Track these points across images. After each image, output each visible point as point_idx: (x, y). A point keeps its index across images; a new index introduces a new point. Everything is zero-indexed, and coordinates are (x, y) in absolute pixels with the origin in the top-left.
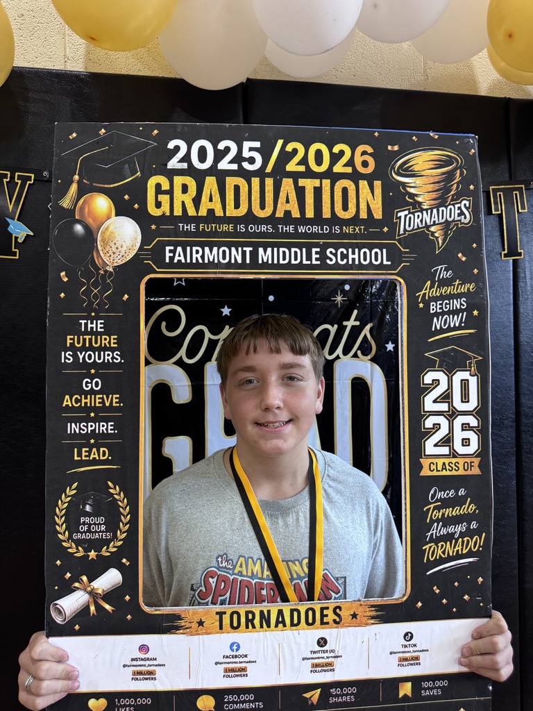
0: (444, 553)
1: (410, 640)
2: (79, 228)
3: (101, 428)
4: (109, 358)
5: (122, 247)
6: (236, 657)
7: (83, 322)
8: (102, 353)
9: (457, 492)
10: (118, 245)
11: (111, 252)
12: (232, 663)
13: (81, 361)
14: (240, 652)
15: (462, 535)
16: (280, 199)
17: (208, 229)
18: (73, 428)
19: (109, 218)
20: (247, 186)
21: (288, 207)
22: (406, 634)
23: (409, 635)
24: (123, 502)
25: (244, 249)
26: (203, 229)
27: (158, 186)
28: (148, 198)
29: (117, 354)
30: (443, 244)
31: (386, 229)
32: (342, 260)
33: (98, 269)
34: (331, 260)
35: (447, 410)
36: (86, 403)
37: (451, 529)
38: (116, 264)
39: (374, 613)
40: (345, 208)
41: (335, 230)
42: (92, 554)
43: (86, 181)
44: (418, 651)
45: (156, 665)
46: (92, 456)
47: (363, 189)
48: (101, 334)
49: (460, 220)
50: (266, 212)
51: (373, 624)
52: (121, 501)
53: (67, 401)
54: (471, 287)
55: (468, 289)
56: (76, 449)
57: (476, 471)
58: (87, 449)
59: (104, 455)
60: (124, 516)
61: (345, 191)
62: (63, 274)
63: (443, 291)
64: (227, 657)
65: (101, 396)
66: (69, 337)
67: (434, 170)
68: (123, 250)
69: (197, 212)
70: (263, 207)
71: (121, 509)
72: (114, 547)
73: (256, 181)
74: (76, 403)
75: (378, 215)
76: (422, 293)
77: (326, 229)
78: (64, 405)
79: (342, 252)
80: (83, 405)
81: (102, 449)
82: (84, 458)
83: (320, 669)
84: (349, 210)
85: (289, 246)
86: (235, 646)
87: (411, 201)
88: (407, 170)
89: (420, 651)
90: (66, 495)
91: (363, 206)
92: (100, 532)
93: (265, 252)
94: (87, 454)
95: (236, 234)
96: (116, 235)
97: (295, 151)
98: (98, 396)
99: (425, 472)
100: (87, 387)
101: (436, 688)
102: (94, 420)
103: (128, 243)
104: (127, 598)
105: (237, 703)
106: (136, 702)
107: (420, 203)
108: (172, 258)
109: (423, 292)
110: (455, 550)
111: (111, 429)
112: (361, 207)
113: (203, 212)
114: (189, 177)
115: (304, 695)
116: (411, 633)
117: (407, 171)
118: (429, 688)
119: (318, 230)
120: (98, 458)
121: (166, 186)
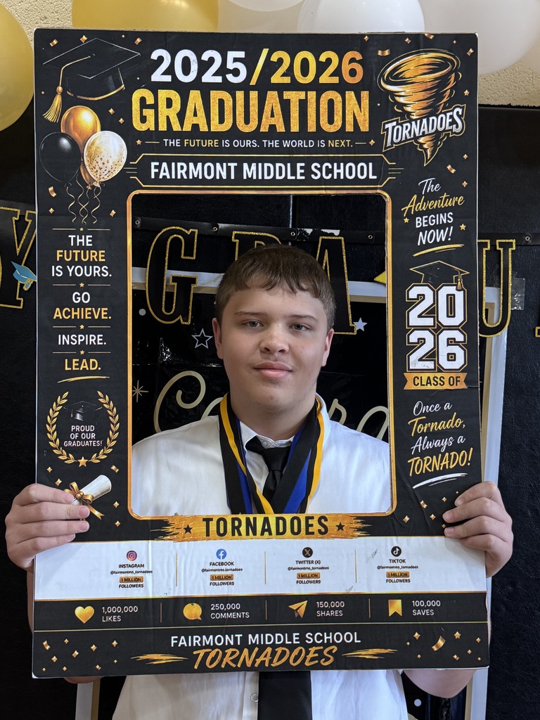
0: (430, 467)
1: (398, 555)
2: (65, 142)
3: (91, 340)
4: (98, 272)
5: (108, 162)
6: (222, 564)
7: (72, 237)
8: (91, 267)
9: (442, 406)
10: (105, 160)
11: (97, 168)
12: (219, 570)
13: (71, 275)
14: (226, 560)
15: (449, 449)
16: (265, 113)
17: (192, 144)
18: (64, 339)
19: (94, 132)
20: (231, 100)
21: (273, 121)
22: (394, 549)
23: (397, 550)
24: (112, 411)
25: (229, 164)
26: (188, 145)
27: (143, 100)
28: (133, 113)
29: (105, 269)
30: (432, 156)
31: (372, 142)
32: (327, 175)
33: (85, 184)
34: (316, 175)
35: (433, 325)
36: (76, 316)
37: (437, 443)
38: (102, 180)
39: (359, 525)
40: (331, 121)
41: (320, 144)
42: (83, 461)
43: (70, 94)
44: (407, 567)
45: (144, 572)
46: (82, 367)
47: (350, 99)
48: (90, 248)
49: (452, 130)
50: (251, 127)
51: (359, 536)
52: (110, 410)
53: (58, 314)
54: (459, 201)
55: (456, 202)
56: (66, 360)
57: (461, 385)
58: (78, 360)
59: (94, 366)
60: (113, 424)
61: (331, 103)
62: (51, 189)
63: (430, 205)
64: (214, 564)
65: (90, 309)
66: (58, 251)
67: (427, 76)
68: (109, 166)
69: (182, 128)
70: (247, 121)
71: (110, 418)
72: (104, 454)
73: (240, 95)
74: (66, 316)
75: (364, 127)
76: (407, 208)
77: (311, 143)
78: (55, 318)
79: (327, 167)
80: (73, 318)
81: (91, 360)
82: (74, 369)
83: (306, 580)
84: (335, 123)
85: (274, 161)
86: (221, 553)
87: (400, 111)
88: (397, 77)
89: (409, 567)
90: (57, 403)
91: (349, 118)
92: (90, 439)
93: (250, 167)
94: (77, 364)
95: (221, 149)
96: (103, 150)
97: (280, 61)
98: (87, 309)
99: (409, 386)
100: (77, 300)
101: (427, 608)
102: (84, 332)
103: (114, 158)
104: (116, 504)
105: (223, 612)
106: (123, 610)
107: (409, 114)
108: (157, 174)
109: (409, 206)
110: (442, 464)
111: (100, 342)
112: (347, 119)
113: (187, 127)
114: (173, 91)
115: (290, 606)
116: (399, 548)
117: (397, 79)
118: (420, 608)
119: (303, 144)
120: (87, 369)
121: (150, 101)
